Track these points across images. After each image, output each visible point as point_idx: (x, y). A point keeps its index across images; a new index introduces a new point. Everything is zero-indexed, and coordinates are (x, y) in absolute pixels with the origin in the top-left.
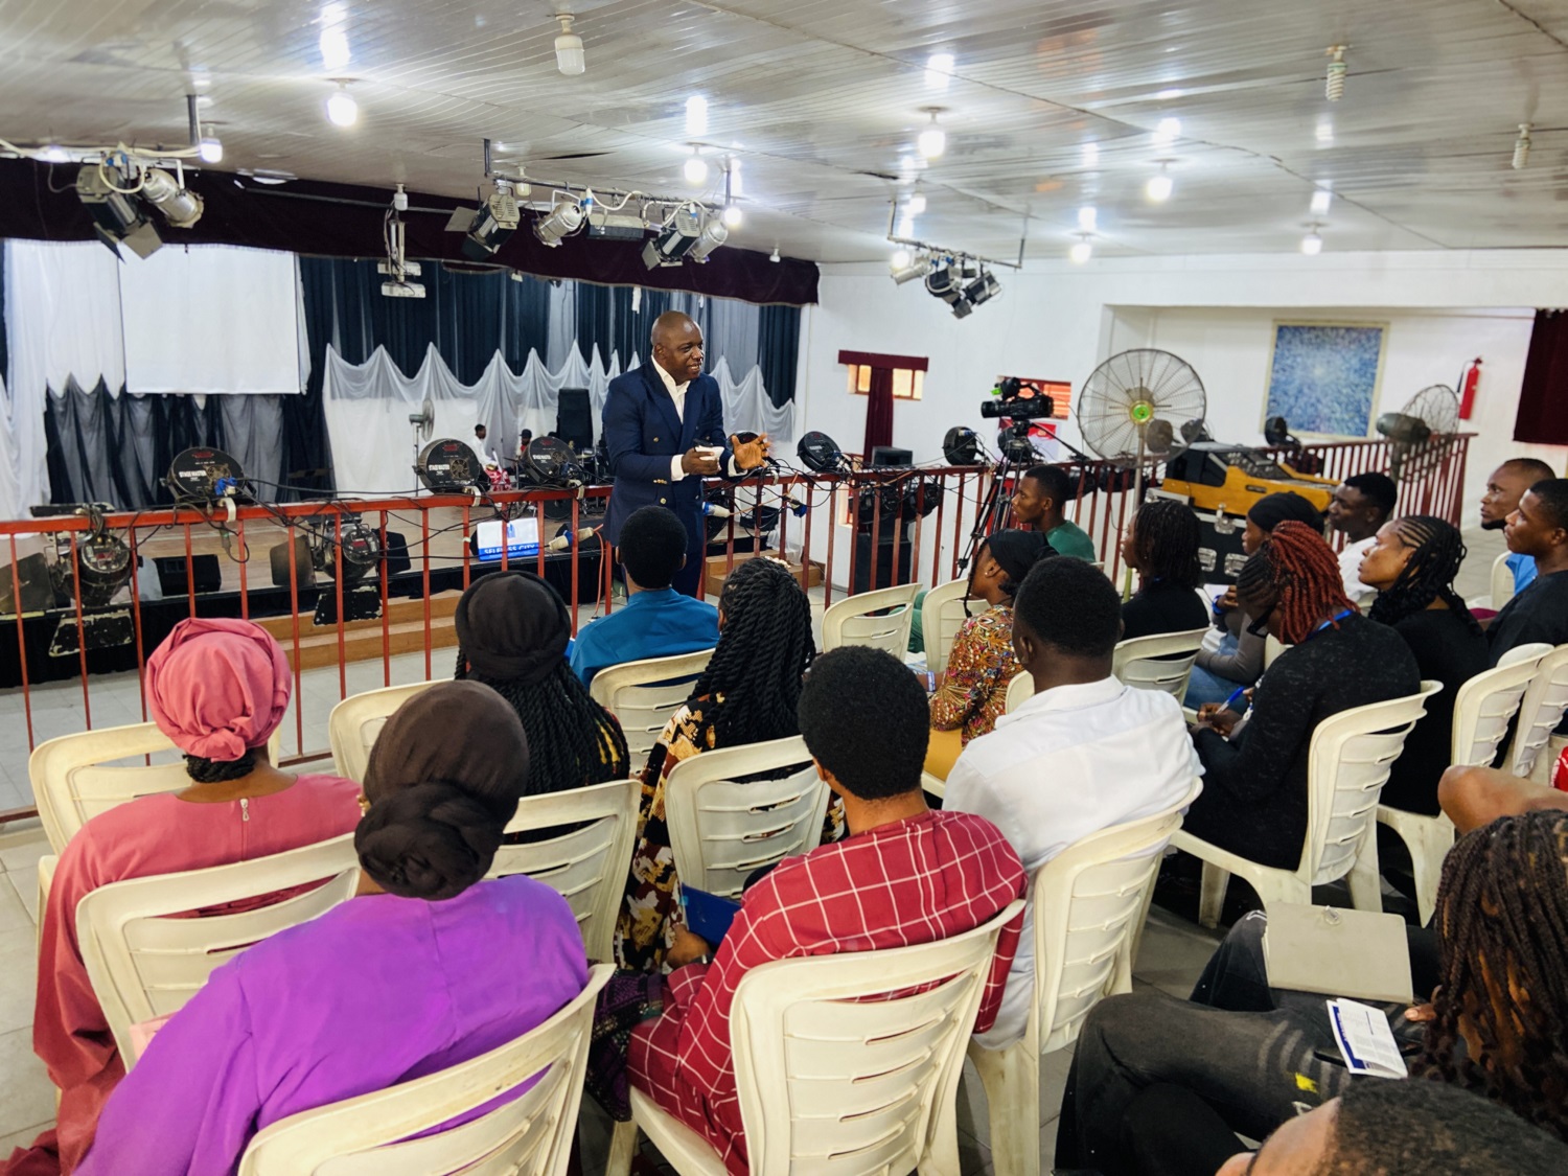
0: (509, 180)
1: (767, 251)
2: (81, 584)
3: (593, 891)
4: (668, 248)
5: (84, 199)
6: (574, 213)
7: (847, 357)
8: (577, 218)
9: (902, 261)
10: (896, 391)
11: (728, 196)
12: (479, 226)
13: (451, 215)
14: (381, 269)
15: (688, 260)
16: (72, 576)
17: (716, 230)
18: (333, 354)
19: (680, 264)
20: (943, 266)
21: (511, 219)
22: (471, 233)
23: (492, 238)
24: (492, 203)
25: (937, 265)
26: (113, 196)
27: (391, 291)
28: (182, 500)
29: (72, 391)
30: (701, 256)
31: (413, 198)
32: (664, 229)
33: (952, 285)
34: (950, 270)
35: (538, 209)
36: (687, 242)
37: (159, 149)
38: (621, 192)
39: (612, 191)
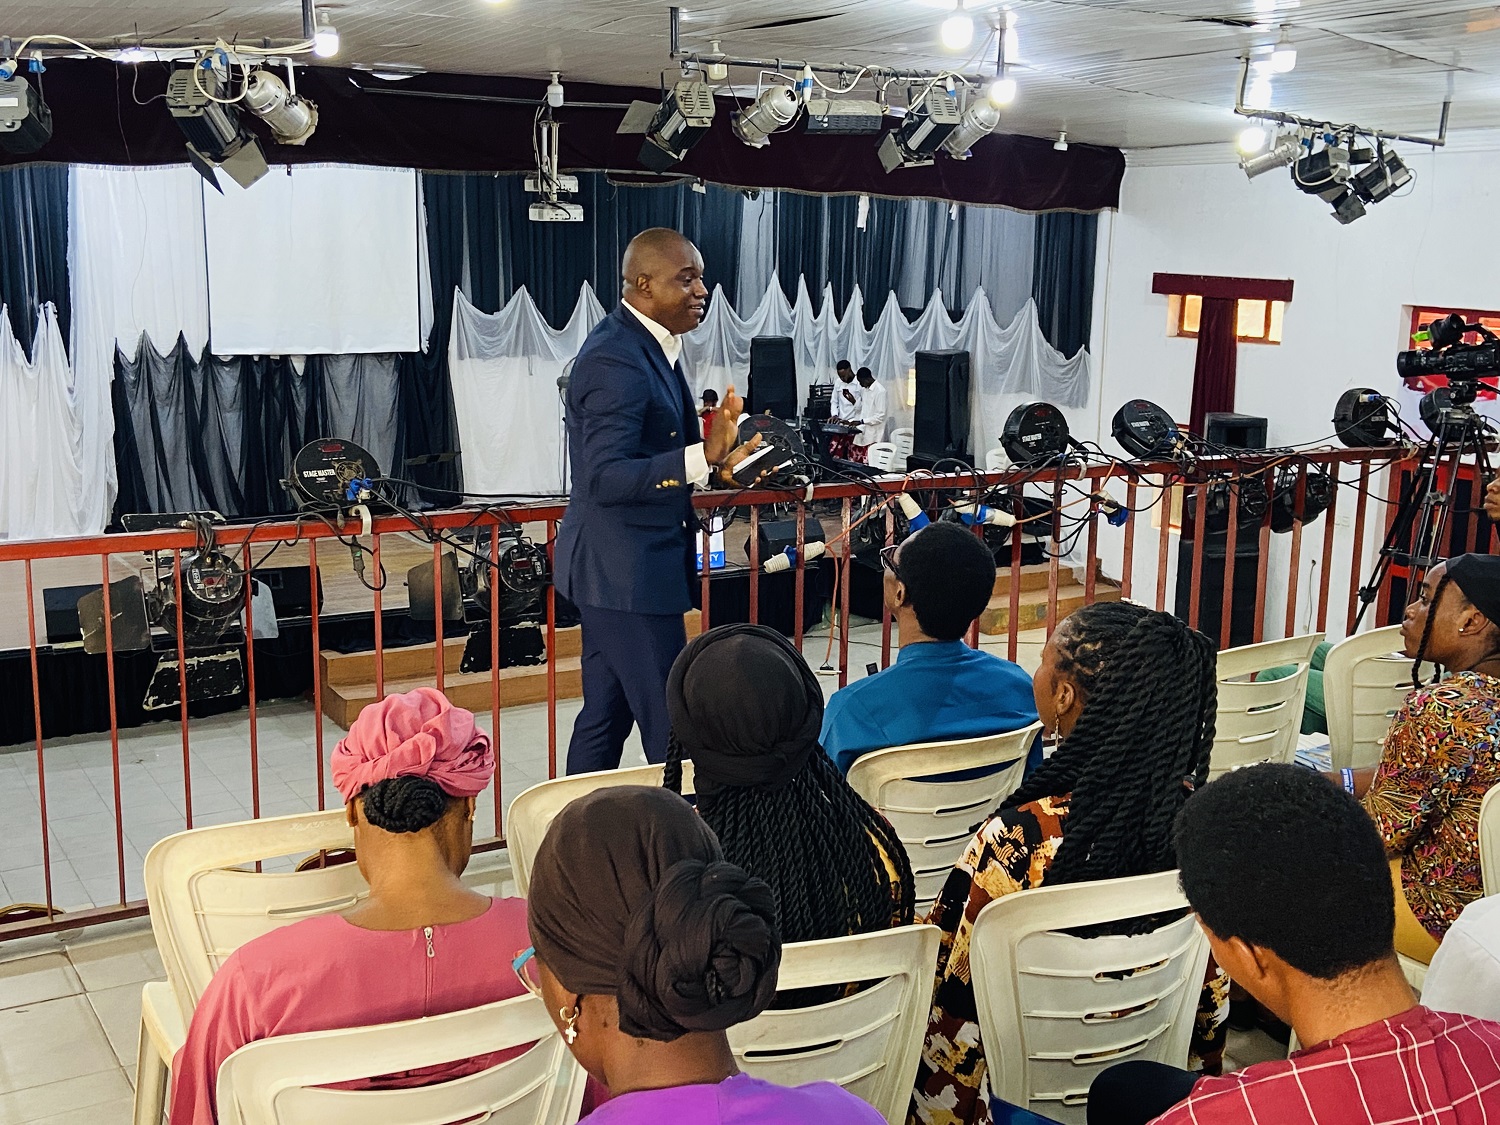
0: (701, 61)
1: (1052, 136)
2: (184, 615)
3: (872, 1082)
4: (914, 142)
5: (176, 113)
6: (788, 100)
7: (1165, 284)
8: (791, 107)
9: (1254, 140)
10: (1240, 331)
11: (1001, 63)
12: (661, 125)
13: (626, 110)
14: (529, 186)
15: (943, 157)
16: (174, 607)
17: (983, 113)
18: (462, 299)
19: (931, 162)
20: (1319, 146)
21: (704, 113)
22: (651, 135)
23: (678, 141)
24: (679, 94)
25: (1311, 147)
26: (210, 108)
27: (541, 215)
28: (307, 509)
29: (145, 354)
30: (960, 149)
31: (572, 89)
32: (909, 115)
33: (1335, 173)
34: (1332, 151)
35: (737, 95)
36: (942, 131)
37: (266, 45)
38: (852, 67)
39: (840, 67)
